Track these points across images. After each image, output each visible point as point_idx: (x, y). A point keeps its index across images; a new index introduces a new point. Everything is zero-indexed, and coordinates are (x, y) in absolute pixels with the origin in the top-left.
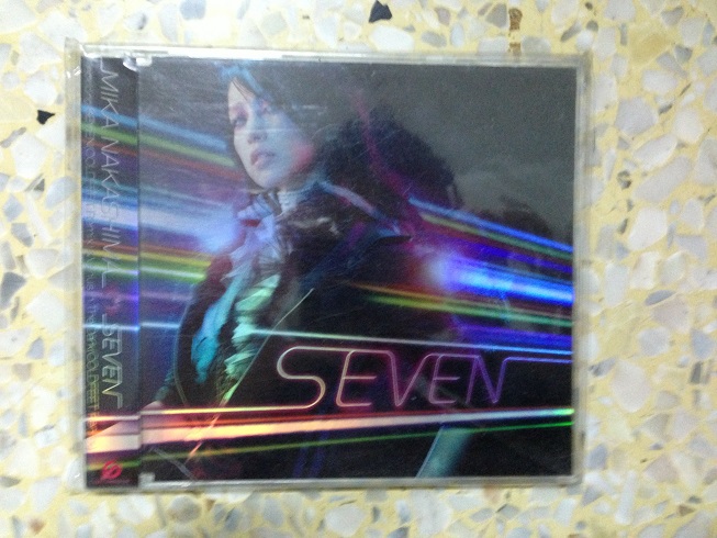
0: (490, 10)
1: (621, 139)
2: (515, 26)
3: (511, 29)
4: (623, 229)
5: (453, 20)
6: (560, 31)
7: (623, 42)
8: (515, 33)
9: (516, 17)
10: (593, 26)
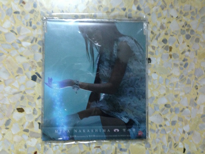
0: (165, 47)
1: (195, 78)
2: (170, 50)
3: (170, 51)
4: (196, 99)
5: (156, 49)
6: (181, 52)
7: (196, 55)
8: (170, 52)
9: (171, 49)
10: (189, 51)
